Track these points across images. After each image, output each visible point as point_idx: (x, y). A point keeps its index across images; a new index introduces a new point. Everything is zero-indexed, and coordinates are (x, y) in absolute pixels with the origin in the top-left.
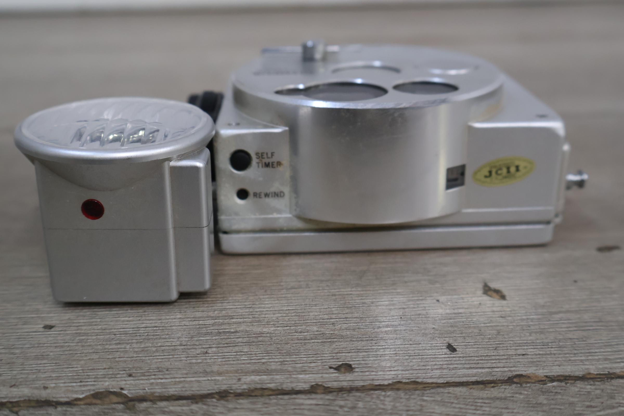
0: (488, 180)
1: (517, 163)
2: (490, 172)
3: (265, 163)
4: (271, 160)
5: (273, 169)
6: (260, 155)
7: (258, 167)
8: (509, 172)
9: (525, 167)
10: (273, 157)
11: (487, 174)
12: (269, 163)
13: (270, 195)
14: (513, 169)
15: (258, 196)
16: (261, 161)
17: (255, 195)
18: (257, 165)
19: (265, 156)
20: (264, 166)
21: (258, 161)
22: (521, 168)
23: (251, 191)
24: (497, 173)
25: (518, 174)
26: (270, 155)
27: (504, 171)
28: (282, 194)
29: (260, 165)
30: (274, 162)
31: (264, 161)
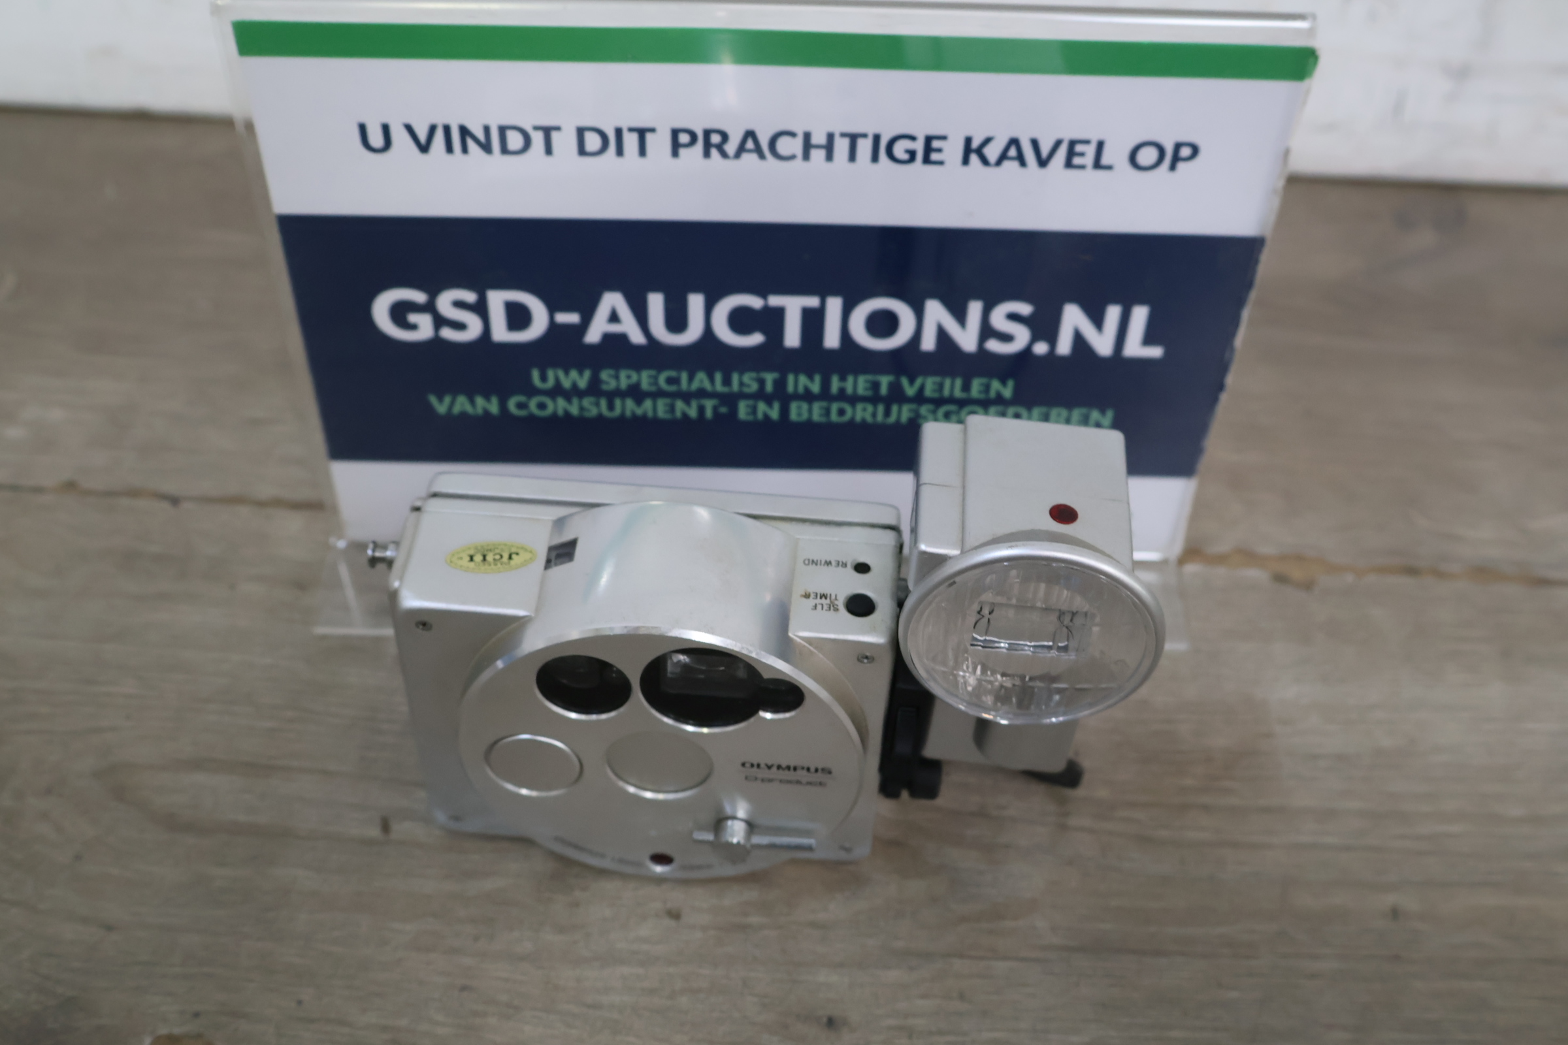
0: (514, 550)
1: (472, 565)
2: (510, 558)
3: (826, 598)
4: (818, 601)
5: (815, 591)
6: (832, 608)
7: (836, 596)
8: (484, 557)
9: (461, 558)
10: (814, 604)
11: (514, 556)
12: (821, 598)
13: (823, 562)
14: (478, 558)
15: (841, 563)
16: (831, 602)
17: (845, 565)
18: (838, 598)
19: (825, 607)
20: (829, 595)
21: (836, 602)
22: (468, 558)
23: (850, 571)
24: (502, 556)
25: (472, 552)
26: (819, 607)
27: (490, 558)
28: (807, 562)
29: (833, 597)
30: (813, 598)
31: (828, 601)
